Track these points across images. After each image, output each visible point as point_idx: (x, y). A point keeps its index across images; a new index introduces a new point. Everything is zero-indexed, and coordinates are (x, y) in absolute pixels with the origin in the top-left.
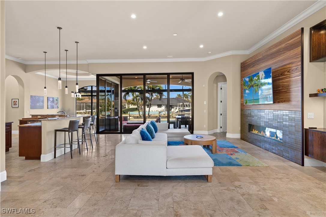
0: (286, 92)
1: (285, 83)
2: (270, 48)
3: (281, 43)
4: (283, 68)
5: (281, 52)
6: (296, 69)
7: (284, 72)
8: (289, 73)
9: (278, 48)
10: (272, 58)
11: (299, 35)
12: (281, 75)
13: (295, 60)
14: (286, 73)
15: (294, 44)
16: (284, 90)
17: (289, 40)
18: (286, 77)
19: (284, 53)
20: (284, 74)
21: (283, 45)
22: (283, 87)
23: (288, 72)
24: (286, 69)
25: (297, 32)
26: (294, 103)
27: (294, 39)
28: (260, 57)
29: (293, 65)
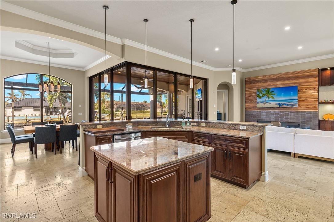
1: (303, 96)
5: (299, 77)
6: (314, 89)
8: (306, 91)
9: (295, 75)
10: (288, 80)
15: (311, 76)
17: (307, 72)
19: (302, 79)
22: (300, 98)
26: (311, 107)
27: (312, 73)
28: (273, 77)
29: (311, 87)
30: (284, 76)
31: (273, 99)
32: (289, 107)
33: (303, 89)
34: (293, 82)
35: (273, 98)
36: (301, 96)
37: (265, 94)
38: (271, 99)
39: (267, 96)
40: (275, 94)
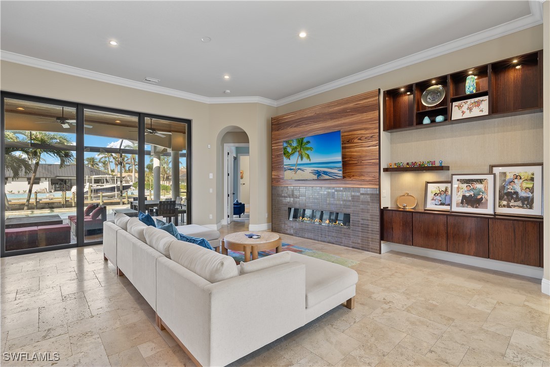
0: (356, 164)
1: (355, 154)
2: (330, 105)
3: (348, 101)
4: (351, 133)
5: (348, 112)
6: (372, 137)
7: (353, 139)
8: (360, 141)
9: (342, 107)
10: (332, 119)
11: (375, 96)
12: (348, 142)
13: (371, 126)
14: (356, 141)
15: (366, 107)
16: (353, 162)
17: (360, 100)
18: (355, 146)
19: (353, 115)
20: (352, 141)
21: (351, 105)
22: (351, 157)
23: (359, 139)
24: (356, 136)
25: (372, 92)
26: (368, 179)
27: (368, 100)
28: (310, 114)
29: (367, 132)
30: (326, 111)
31: (308, 161)
32: (331, 178)
33: (354, 138)
34: (339, 122)
35: (308, 157)
36: (353, 154)
37: (296, 148)
38: (305, 160)
39: (299, 152)
40: (311, 149)
